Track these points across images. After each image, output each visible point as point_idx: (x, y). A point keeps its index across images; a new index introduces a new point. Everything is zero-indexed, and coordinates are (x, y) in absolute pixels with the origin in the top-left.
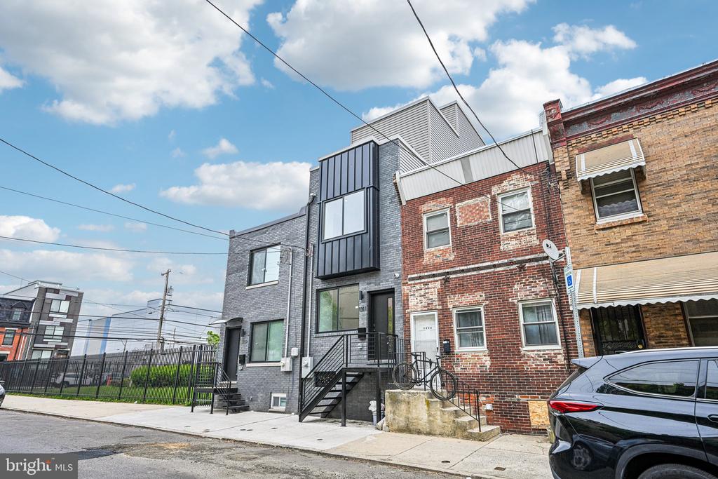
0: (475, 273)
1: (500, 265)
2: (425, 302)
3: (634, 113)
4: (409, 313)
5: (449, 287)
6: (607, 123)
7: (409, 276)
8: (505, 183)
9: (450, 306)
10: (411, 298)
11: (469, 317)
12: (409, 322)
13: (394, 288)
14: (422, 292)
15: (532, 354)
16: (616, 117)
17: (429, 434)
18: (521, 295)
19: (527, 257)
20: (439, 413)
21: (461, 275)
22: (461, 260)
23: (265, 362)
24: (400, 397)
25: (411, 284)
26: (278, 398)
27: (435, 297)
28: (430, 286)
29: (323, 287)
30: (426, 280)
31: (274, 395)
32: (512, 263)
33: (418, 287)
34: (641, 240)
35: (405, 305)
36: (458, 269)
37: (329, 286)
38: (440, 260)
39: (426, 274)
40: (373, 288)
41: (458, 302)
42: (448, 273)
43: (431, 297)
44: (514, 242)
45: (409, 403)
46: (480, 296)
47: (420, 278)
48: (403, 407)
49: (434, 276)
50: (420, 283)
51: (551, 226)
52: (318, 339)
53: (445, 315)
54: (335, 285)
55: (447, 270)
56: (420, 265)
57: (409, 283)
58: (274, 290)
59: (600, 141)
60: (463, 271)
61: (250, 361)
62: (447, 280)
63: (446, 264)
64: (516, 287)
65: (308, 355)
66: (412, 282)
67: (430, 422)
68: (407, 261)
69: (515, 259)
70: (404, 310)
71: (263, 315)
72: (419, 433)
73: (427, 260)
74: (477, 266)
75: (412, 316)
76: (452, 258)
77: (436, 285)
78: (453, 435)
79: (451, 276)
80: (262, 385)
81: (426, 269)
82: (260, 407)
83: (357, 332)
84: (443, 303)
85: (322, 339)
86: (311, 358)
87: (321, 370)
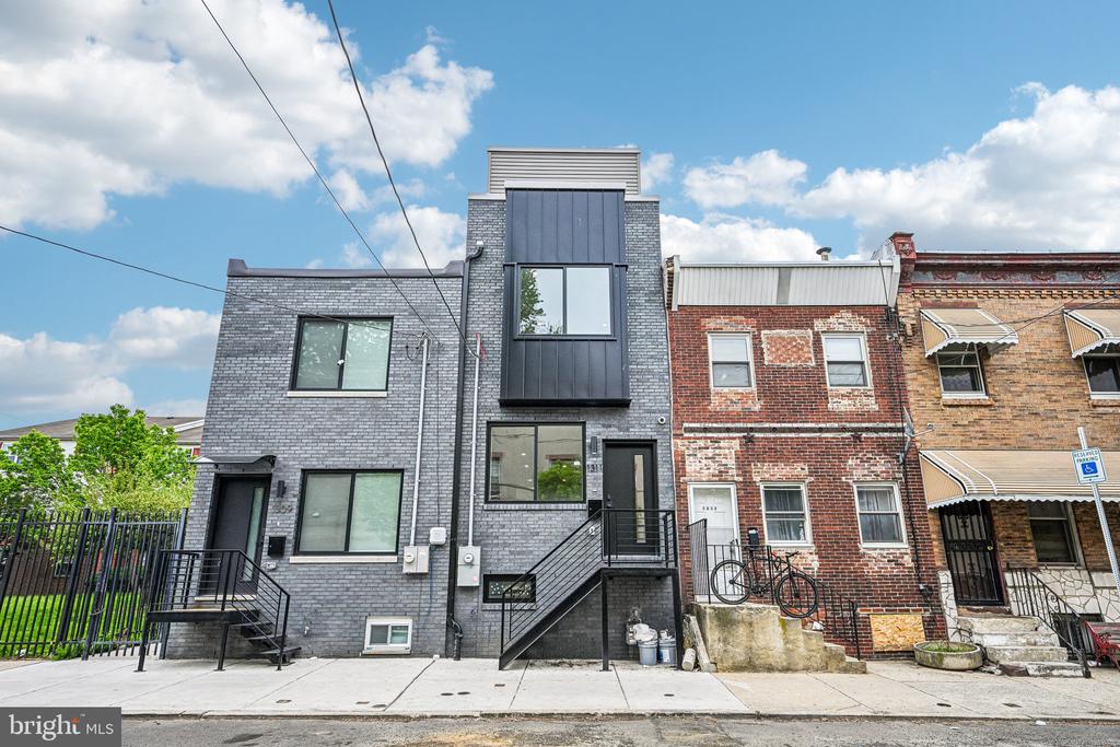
0: (793, 435)
1: (828, 430)
2: (714, 468)
3: (977, 279)
4: (685, 483)
5: (751, 451)
6: (952, 281)
7: (686, 425)
8: (831, 320)
9: (757, 479)
10: (689, 460)
11: (784, 498)
12: (685, 497)
13: (656, 441)
14: (710, 453)
15: (874, 554)
16: (962, 278)
17: (787, 670)
18: (858, 474)
19: (864, 425)
20: (801, 637)
21: (772, 435)
22: (771, 413)
23: (346, 552)
24: (736, 616)
25: (690, 438)
26: (387, 626)
27: (731, 462)
28: (722, 444)
29: (504, 419)
30: (715, 435)
31: (372, 622)
32: (844, 430)
33: (701, 443)
34: (987, 426)
35: (680, 470)
36: (767, 425)
37: (516, 419)
38: (738, 408)
39: (715, 425)
40: (615, 434)
41: (768, 474)
42: (752, 429)
43: (724, 461)
44: (846, 402)
45: (751, 624)
46: (800, 469)
47: (705, 430)
48: (742, 630)
49: (728, 430)
50: (706, 438)
51: (892, 390)
52: (491, 515)
53: (747, 491)
54: (532, 419)
55: (749, 425)
56: (705, 410)
57: (686, 435)
58: (377, 408)
59: (944, 299)
60: (774, 430)
61: (297, 552)
62: (750, 440)
63: (747, 415)
64: (850, 462)
65: (470, 543)
66: (692, 435)
67: (788, 651)
68: (682, 401)
69: (848, 425)
70: (678, 477)
71: (344, 455)
72: (770, 669)
73: (715, 403)
74: (795, 425)
75: (690, 489)
76: (757, 408)
77: (731, 447)
78: (825, 668)
79: (757, 435)
80: (341, 602)
81: (715, 417)
82: (335, 649)
83: (584, 506)
84: (745, 473)
85: (502, 515)
86: (477, 550)
87: (501, 570)
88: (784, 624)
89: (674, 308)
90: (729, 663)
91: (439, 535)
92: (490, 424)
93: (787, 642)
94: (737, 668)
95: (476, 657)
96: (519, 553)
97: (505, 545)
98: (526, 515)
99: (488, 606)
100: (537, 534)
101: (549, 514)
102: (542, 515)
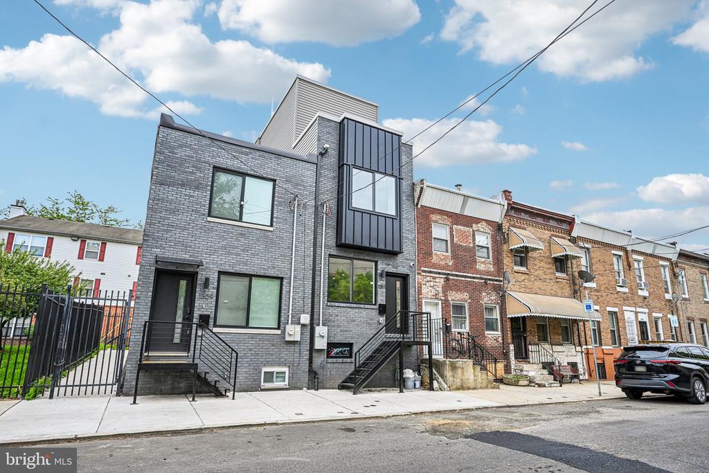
0: (463, 279)
1: (476, 278)
2: (434, 292)
3: (527, 217)
4: (421, 298)
5: (449, 285)
6: (520, 216)
7: (422, 268)
8: (479, 225)
9: (450, 299)
10: (423, 287)
11: (459, 308)
12: (421, 305)
13: (408, 275)
14: (432, 284)
15: (490, 336)
16: (523, 215)
17: (474, 389)
18: (486, 299)
19: (489, 277)
20: (480, 374)
21: (456, 278)
22: (456, 268)
23: (247, 326)
24: (458, 365)
26: (273, 372)
27: (440, 290)
28: (437, 280)
30: (434, 275)
31: (265, 369)
32: (482, 279)
33: (428, 279)
34: (526, 283)
35: (420, 292)
36: (454, 273)
38: (443, 263)
39: (434, 270)
40: (391, 269)
41: (455, 297)
42: (448, 274)
43: (438, 289)
44: (483, 265)
45: (463, 368)
46: (466, 296)
47: (430, 272)
48: (459, 371)
49: (439, 273)
50: (430, 276)
51: (498, 262)
52: (331, 309)
53: (446, 303)
54: (352, 256)
55: (448, 272)
56: (430, 262)
57: (422, 274)
58: (267, 237)
59: (516, 224)
60: (457, 276)
61: (215, 326)
62: (447, 279)
63: (446, 267)
64: (483, 294)
65: (321, 324)
66: (424, 274)
67: (475, 380)
68: (421, 255)
69: (483, 277)
70: (419, 295)
71: (246, 265)
72: (469, 389)
73: (435, 259)
74: (465, 274)
75: (423, 301)
76: (450, 264)
77: (440, 281)
78: (486, 387)
79: (451, 277)
80: (247, 358)
81: (434, 266)
82: (243, 386)
83: (377, 307)
84: (445, 296)
85: (337, 309)
86: (326, 328)
87: (336, 341)
88: (474, 369)
89: (419, 207)
90: (454, 387)
91: (305, 319)
92: (331, 256)
93: (475, 376)
94: (458, 389)
95: (323, 389)
96: (345, 331)
97: (339, 326)
98: (349, 310)
99: (330, 360)
100: (354, 321)
101: (361, 310)
102: (357, 310)
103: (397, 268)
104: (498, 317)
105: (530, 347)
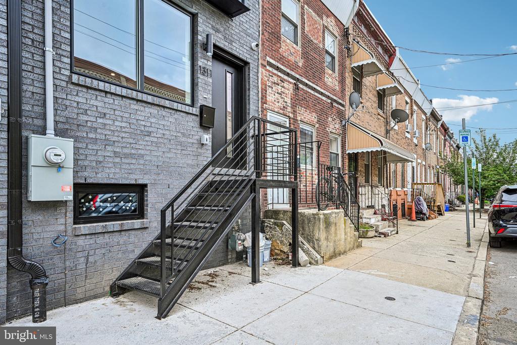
0: (313, 92)
1: (324, 95)
2: (281, 102)
4: (266, 109)
5: (298, 97)
7: (268, 59)
8: (329, 20)
9: (299, 118)
10: (269, 90)
13: (249, 63)
14: (279, 89)
17: (344, 253)
18: (331, 127)
19: (334, 97)
20: (349, 230)
21: (305, 88)
22: (306, 72)
24: (331, 219)
25: (269, 71)
27: (289, 101)
28: (285, 85)
30: (282, 75)
32: (328, 97)
33: (275, 79)
35: (264, 98)
36: (304, 80)
38: (292, 59)
39: (282, 67)
40: (222, 42)
41: (304, 117)
42: (298, 80)
43: (286, 99)
44: (330, 80)
45: (336, 224)
46: (314, 117)
47: (278, 69)
48: (333, 229)
49: (288, 75)
50: (278, 76)
51: (342, 80)
53: (294, 126)
55: (297, 76)
56: (278, 51)
57: (268, 68)
60: (306, 85)
62: (297, 87)
63: (296, 67)
64: (329, 119)
65: (50, 131)
66: (270, 69)
68: (267, 36)
69: (330, 95)
70: (263, 103)
72: (340, 254)
73: (283, 50)
75: (268, 115)
76: (300, 64)
77: (289, 88)
78: (353, 248)
79: (300, 85)
81: (281, 59)
83: (196, 111)
84: (294, 112)
86: (69, 144)
87: (102, 178)
88: (345, 223)
90: (328, 255)
93: (345, 234)
94: (331, 258)
95: (66, 304)
96: (127, 156)
97: (107, 142)
98: (135, 106)
99: (84, 228)
100: (149, 134)
101: (164, 112)
102: (154, 110)
103: (231, 42)
104: (340, 152)
105: (360, 189)
